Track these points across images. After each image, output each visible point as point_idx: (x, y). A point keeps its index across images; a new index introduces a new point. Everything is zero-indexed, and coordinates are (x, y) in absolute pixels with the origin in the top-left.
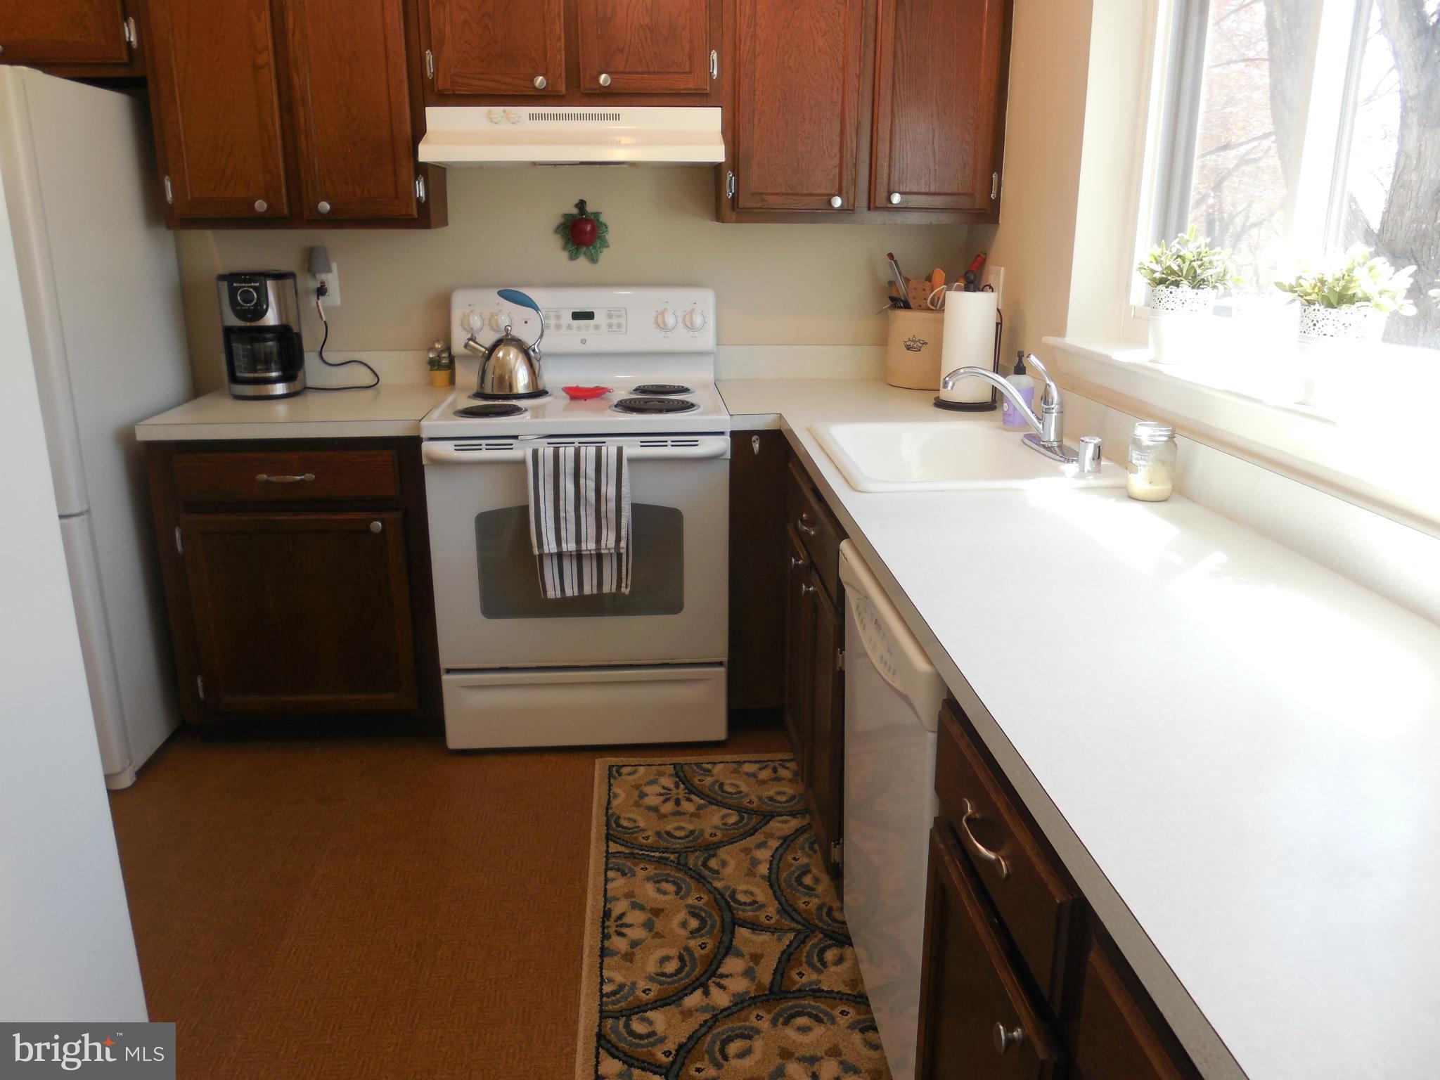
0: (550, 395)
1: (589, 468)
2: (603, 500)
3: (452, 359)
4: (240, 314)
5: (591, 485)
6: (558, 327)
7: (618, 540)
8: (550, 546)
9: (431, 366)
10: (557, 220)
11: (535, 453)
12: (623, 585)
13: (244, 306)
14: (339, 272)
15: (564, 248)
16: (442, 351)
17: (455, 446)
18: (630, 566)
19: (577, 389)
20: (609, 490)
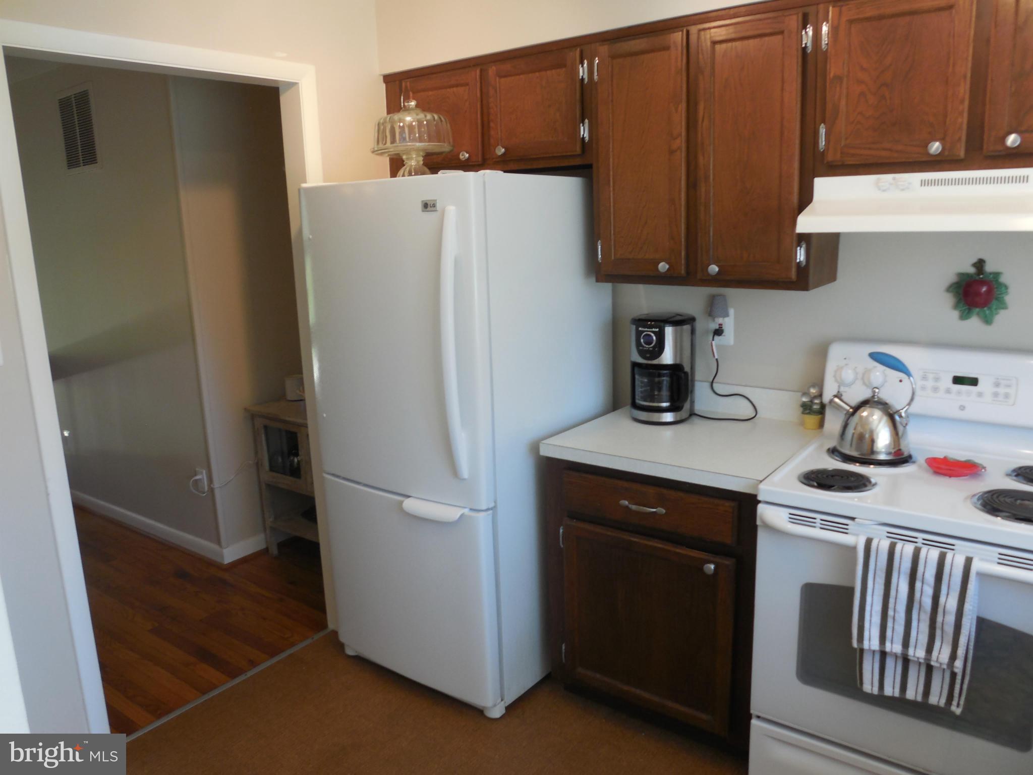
0: (914, 462)
1: (928, 572)
2: (940, 610)
3: (823, 406)
4: (642, 353)
5: (929, 591)
6: (936, 389)
7: (953, 657)
8: (872, 641)
9: (804, 409)
10: (950, 277)
11: (869, 542)
12: (955, 703)
13: (646, 347)
14: (735, 318)
15: (956, 307)
16: (815, 397)
17: (790, 514)
18: (965, 686)
19: (945, 461)
20: (950, 602)
